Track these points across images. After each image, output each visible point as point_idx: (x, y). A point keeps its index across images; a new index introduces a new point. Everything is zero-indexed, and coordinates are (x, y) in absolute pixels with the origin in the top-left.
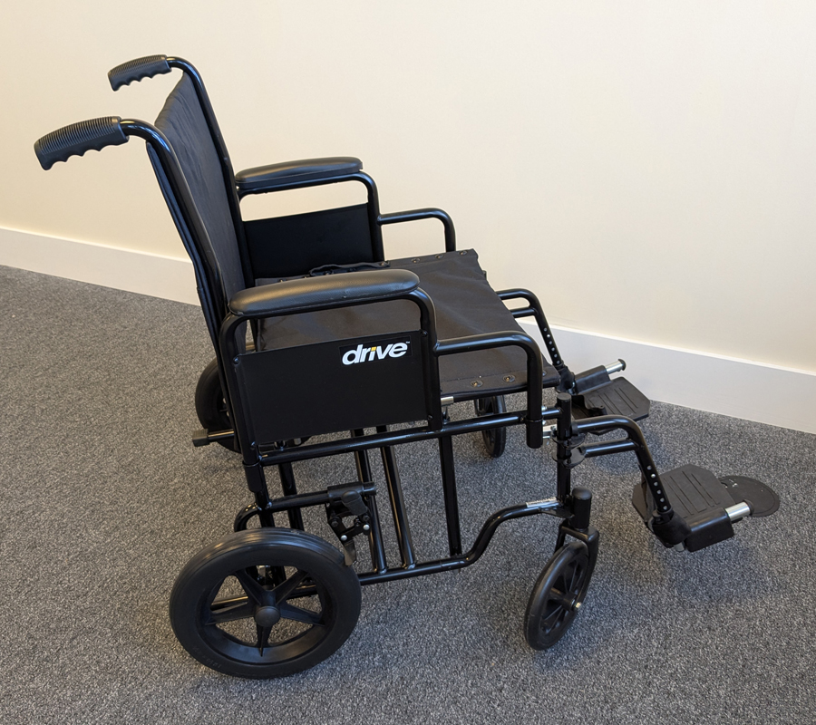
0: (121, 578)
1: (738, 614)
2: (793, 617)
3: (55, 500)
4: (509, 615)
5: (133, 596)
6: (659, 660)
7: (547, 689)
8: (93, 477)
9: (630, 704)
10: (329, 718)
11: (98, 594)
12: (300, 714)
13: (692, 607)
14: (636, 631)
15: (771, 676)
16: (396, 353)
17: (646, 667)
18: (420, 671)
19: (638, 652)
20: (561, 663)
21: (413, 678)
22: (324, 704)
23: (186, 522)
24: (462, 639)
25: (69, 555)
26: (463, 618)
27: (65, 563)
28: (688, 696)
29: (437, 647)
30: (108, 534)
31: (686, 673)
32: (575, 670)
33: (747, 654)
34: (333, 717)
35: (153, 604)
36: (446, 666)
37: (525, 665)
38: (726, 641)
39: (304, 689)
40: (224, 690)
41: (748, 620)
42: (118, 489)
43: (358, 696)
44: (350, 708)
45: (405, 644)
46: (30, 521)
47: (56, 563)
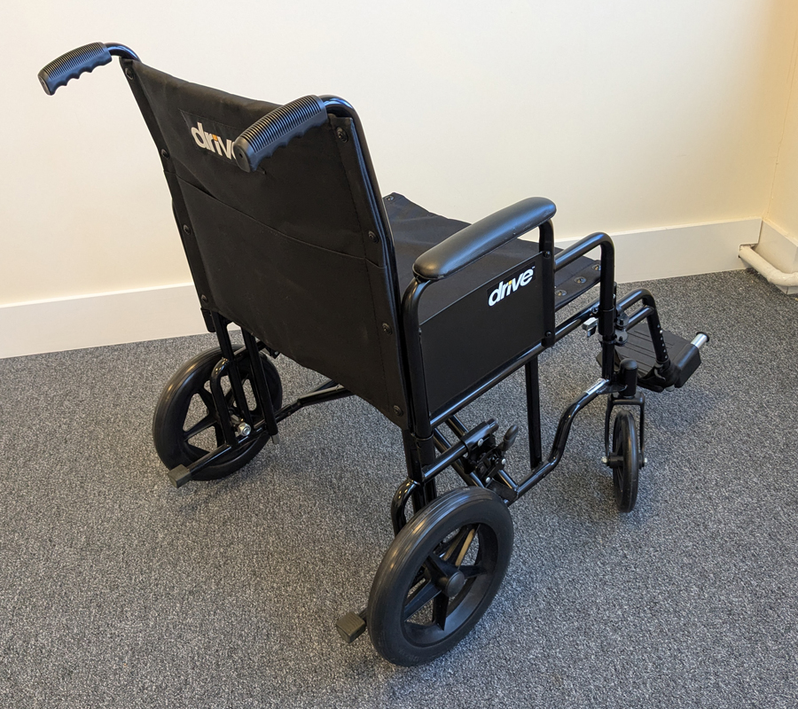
0: (208, 648)
1: (714, 425)
2: (745, 410)
3: (37, 618)
4: (574, 501)
5: (240, 658)
6: (700, 480)
7: (653, 538)
8: (59, 575)
9: (713, 518)
10: (528, 650)
11: (199, 675)
12: (504, 661)
13: (683, 433)
14: (667, 467)
15: (770, 455)
16: (525, 281)
17: (697, 488)
18: (556, 575)
19: (683, 481)
20: (644, 516)
21: (557, 584)
22: (513, 642)
23: (218, 567)
24: (561, 536)
25: (121, 659)
26: (545, 520)
27: (127, 668)
28: (740, 494)
29: (549, 552)
30: (144, 618)
31: (724, 479)
32: (658, 515)
33: (744, 447)
34: (530, 648)
35: (269, 653)
36: (571, 562)
37: (623, 531)
38: (724, 445)
39: (485, 641)
40: (419, 681)
41: (723, 425)
42: (103, 573)
43: (531, 620)
44: (535, 634)
45: (524, 563)
46: (32, 651)
47: (115, 674)
